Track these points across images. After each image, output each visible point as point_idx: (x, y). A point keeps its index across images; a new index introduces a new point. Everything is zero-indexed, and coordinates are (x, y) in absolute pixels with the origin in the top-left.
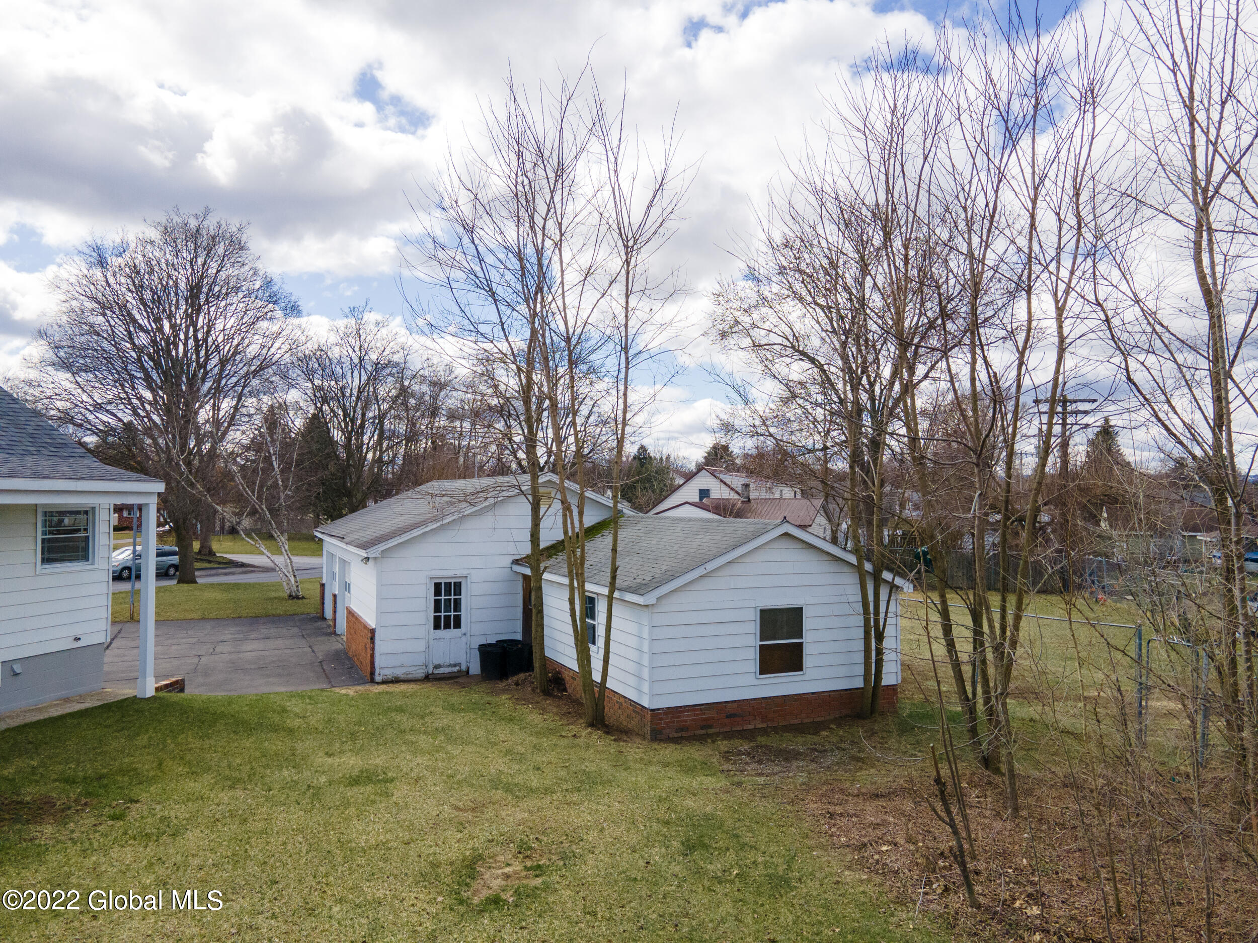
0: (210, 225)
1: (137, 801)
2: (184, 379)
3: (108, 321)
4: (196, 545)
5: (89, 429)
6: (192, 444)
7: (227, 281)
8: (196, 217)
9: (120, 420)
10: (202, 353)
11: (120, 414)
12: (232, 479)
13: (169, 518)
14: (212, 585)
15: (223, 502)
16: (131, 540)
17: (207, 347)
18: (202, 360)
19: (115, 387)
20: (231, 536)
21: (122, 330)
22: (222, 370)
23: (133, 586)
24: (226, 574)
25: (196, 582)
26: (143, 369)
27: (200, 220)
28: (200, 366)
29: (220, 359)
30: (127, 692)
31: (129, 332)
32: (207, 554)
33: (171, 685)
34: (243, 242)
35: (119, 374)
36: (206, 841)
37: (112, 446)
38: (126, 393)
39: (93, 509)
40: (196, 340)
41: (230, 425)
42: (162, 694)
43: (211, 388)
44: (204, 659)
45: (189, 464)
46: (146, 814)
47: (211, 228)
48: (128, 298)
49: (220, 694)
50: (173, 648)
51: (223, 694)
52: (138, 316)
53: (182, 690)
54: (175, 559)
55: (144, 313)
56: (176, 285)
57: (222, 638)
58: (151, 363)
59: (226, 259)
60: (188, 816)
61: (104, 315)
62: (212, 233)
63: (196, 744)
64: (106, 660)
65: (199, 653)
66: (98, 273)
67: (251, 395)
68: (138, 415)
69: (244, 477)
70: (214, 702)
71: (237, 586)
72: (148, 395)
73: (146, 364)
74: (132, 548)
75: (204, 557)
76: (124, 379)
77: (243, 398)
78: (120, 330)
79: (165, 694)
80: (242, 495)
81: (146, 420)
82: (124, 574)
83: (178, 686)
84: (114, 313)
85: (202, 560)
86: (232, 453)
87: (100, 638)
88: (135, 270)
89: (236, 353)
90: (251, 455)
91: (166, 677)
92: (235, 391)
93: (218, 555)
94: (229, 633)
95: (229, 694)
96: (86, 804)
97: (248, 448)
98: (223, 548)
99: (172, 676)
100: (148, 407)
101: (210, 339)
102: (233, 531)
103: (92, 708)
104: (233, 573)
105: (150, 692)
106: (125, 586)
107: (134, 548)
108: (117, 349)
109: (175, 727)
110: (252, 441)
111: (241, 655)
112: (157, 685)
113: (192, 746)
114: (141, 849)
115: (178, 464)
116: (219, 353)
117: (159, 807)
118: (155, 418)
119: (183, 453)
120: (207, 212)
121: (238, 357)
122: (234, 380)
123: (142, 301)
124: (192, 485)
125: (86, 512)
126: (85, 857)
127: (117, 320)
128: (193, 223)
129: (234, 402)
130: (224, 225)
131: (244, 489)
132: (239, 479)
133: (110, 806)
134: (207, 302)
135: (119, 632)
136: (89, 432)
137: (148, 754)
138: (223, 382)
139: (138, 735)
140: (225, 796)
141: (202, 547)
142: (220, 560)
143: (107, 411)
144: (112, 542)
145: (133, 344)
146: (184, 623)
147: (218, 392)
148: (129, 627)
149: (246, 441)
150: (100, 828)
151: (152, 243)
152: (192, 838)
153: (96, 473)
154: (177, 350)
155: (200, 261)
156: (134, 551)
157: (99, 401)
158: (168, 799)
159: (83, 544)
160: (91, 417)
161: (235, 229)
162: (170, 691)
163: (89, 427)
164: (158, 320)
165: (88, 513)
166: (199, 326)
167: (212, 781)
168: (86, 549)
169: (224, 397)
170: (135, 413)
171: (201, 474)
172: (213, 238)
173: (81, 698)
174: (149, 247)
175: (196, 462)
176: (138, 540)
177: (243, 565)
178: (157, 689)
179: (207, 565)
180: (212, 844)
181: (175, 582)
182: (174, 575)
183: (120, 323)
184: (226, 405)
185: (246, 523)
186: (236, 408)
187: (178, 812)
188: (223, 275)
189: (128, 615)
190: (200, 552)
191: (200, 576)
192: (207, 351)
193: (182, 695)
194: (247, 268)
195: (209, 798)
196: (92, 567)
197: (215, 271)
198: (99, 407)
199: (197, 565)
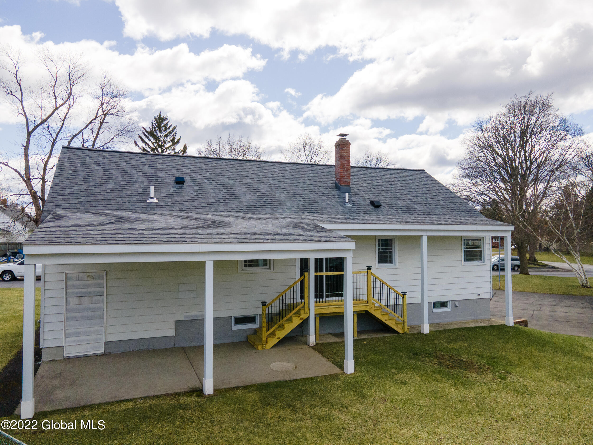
0: (532, 99)
1: (510, 374)
2: (519, 176)
3: (484, 154)
4: (528, 256)
5: (478, 203)
6: (524, 207)
7: (540, 125)
8: (525, 97)
9: (491, 198)
10: (529, 162)
11: (491, 196)
12: (546, 223)
13: (515, 243)
14: (537, 276)
15: (541, 236)
16: (498, 252)
17: (531, 159)
18: (528, 166)
19: (488, 183)
20: (545, 252)
21: (491, 157)
22: (538, 170)
23: (500, 273)
24: (544, 271)
25: (529, 274)
26: (500, 174)
27: (527, 98)
28: (527, 168)
29: (537, 165)
30: (501, 322)
31: (494, 158)
32: (533, 261)
33: (521, 322)
34: (549, 104)
35: (489, 177)
36: (547, 403)
37: (488, 210)
38: (493, 185)
39: (483, 238)
40: (525, 157)
41: (543, 197)
42: (517, 326)
43: (533, 179)
44: (536, 312)
45: (523, 217)
46: (515, 380)
47: (533, 101)
48: (493, 143)
49: (545, 331)
50: (520, 304)
51: (548, 331)
52: (497, 150)
53: (526, 326)
54: (518, 262)
55: (500, 148)
56: (515, 131)
57: (544, 303)
58: (504, 171)
59: (540, 114)
60: (536, 388)
61: (483, 152)
62: (533, 103)
63: (536, 353)
64: (491, 306)
65: (533, 309)
66: (480, 134)
67: (555, 180)
68: (499, 196)
69: (552, 223)
70: (544, 335)
71: (550, 278)
72: (503, 185)
73: (501, 171)
74: (498, 256)
75: (532, 262)
76: (492, 179)
77: (550, 183)
78: (490, 158)
79: (519, 326)
80: (552, 232)
81: (502, 197)
82: (496, 268)
83: (524, 323)
84: (488, 150)
85: (531, 263)
86: (545, 211)
87: (488, 296)
88: (496, 128)
89: (545, 160)
90: (555, 211)
91: (518, 318)
92: (546, 179)
93: (539, 261)
94: (548, 301)
95: (551, 332)
96: (488, 368)
97: (553, 208)
98: (542, 258)
99: (521, 318)
100: (503, 191)
101: (532, 156)
102: (547, 250)
103: (487, 326)
104: (548, 271)
105: (511, 324)
106: (497, 273)
107: (500, 256)
108: (489, 167)
109: (525, 343)
110: (555, 203)
111: (556, 313)
112: (514, 321)
113: (534, 354)
114: (515, 397)
115: (518, 218)
116: (537, 161)
117: (521, 379)
118: (507, 196)
119: (520, 212)
120: (531, 93)
121: (547, 163)
122: (545, 173)
123: (499, 142)
124: (525, 227)
125: (480, 240)
126: (490, 392)
127: (489, 153)
128: (523, 101)
129: (546, 185)
130: (540, 97)
131: (553, 228)
132: (550, 224)
133: (499, 372)
134: (531, 137)
135: (495, 294)
136: (478, 205)
137: (513, 353)
138: (539, 175)
139: (508, 342)
140: (555, 384)
141: (531, 257)
142: (541, 264)
143: (485, 195)
144: (491, 253)
145: (496, 163)
146: (525, 293)
147: (537, 180)
148: (499, 292)
149: (552, 204)
150: (495, 381)
151: (504, 115)
152: (539, 399)
153: (484, 222)
154: (515, 162)
155: (526, 118)
156: (499, 258)
157: (482, 190)
158: (525, 376)
159: (480, 254)
160: (479, 198)
161: (545, 98)
162: (520, 325)
163: (478, 202)
164: (507, 150)
165: (481, 240)
166: (527, 150)
167: (547, 374)
168: (481, 256)
169: (540, 183)
170: (497, 195)
171: (529, 221)
172: (534, 105)
173: (482, 321)
174: (502, 117)
175: (526, 215)
176: (501, 252)
177: (553, 267)
178: (514, 323)
179: (534, 266)
180: (550, 406)
181: (518, 273)
182: (517, 270)
183: (490, 154)
184: (541, 187)
185: (555, 246)
186: (546, 188)
187: (531, 385)
188: (538, 123)
189: (498, 286)
190: (529, 260)
191: (530, 271)
192: (531, 161)
193: (527, 328)
194: (552, 116)
195: (546, 382)
196: (483, 264)
197: (534, 121)
198: (482, 193)
199: (529, 266)
